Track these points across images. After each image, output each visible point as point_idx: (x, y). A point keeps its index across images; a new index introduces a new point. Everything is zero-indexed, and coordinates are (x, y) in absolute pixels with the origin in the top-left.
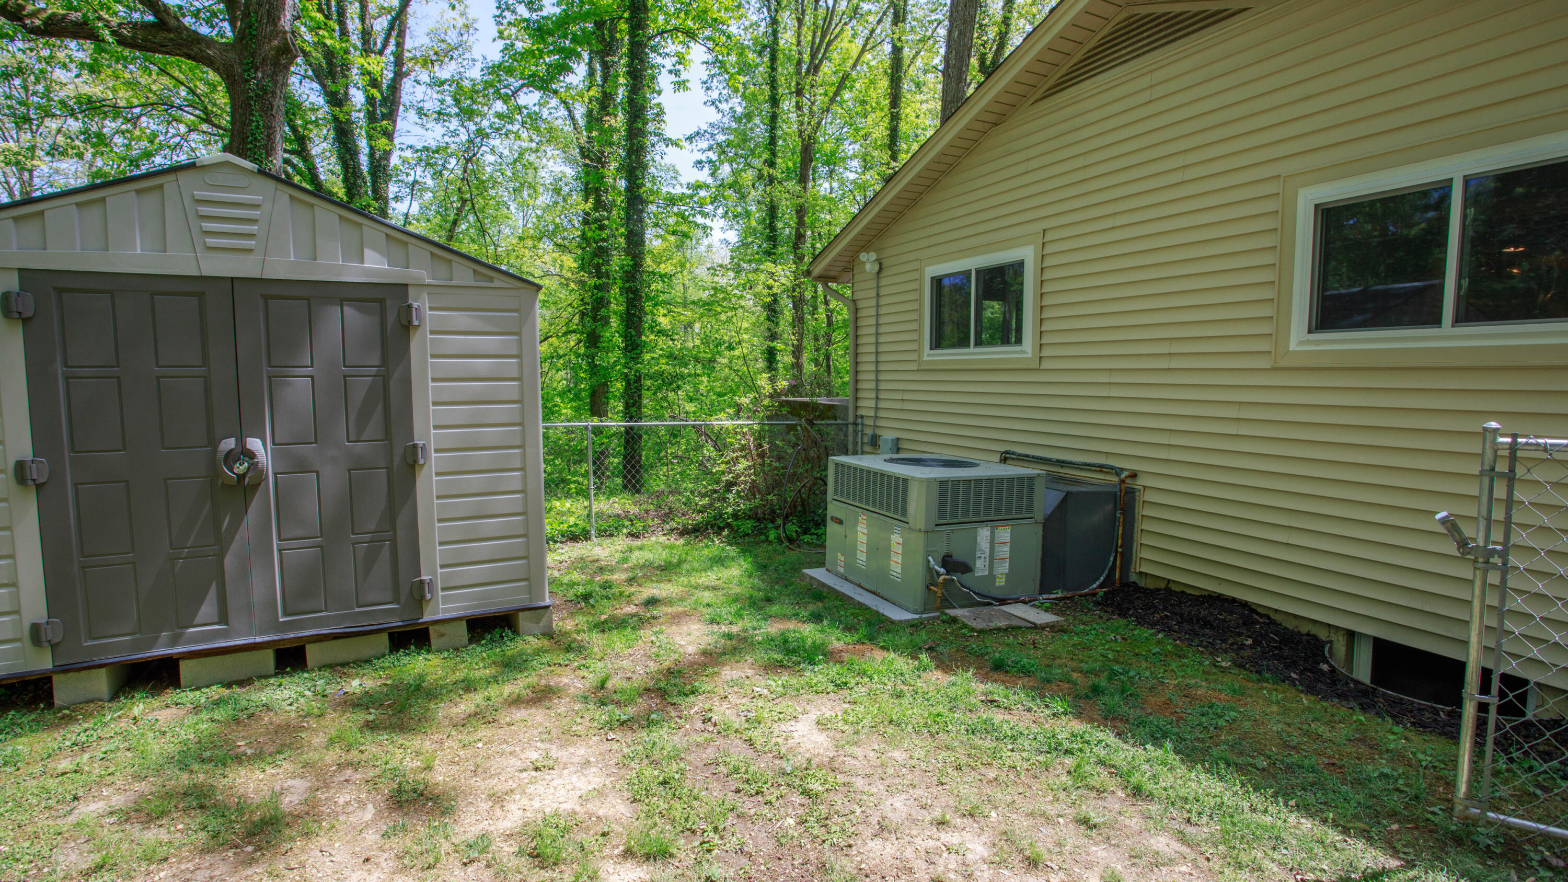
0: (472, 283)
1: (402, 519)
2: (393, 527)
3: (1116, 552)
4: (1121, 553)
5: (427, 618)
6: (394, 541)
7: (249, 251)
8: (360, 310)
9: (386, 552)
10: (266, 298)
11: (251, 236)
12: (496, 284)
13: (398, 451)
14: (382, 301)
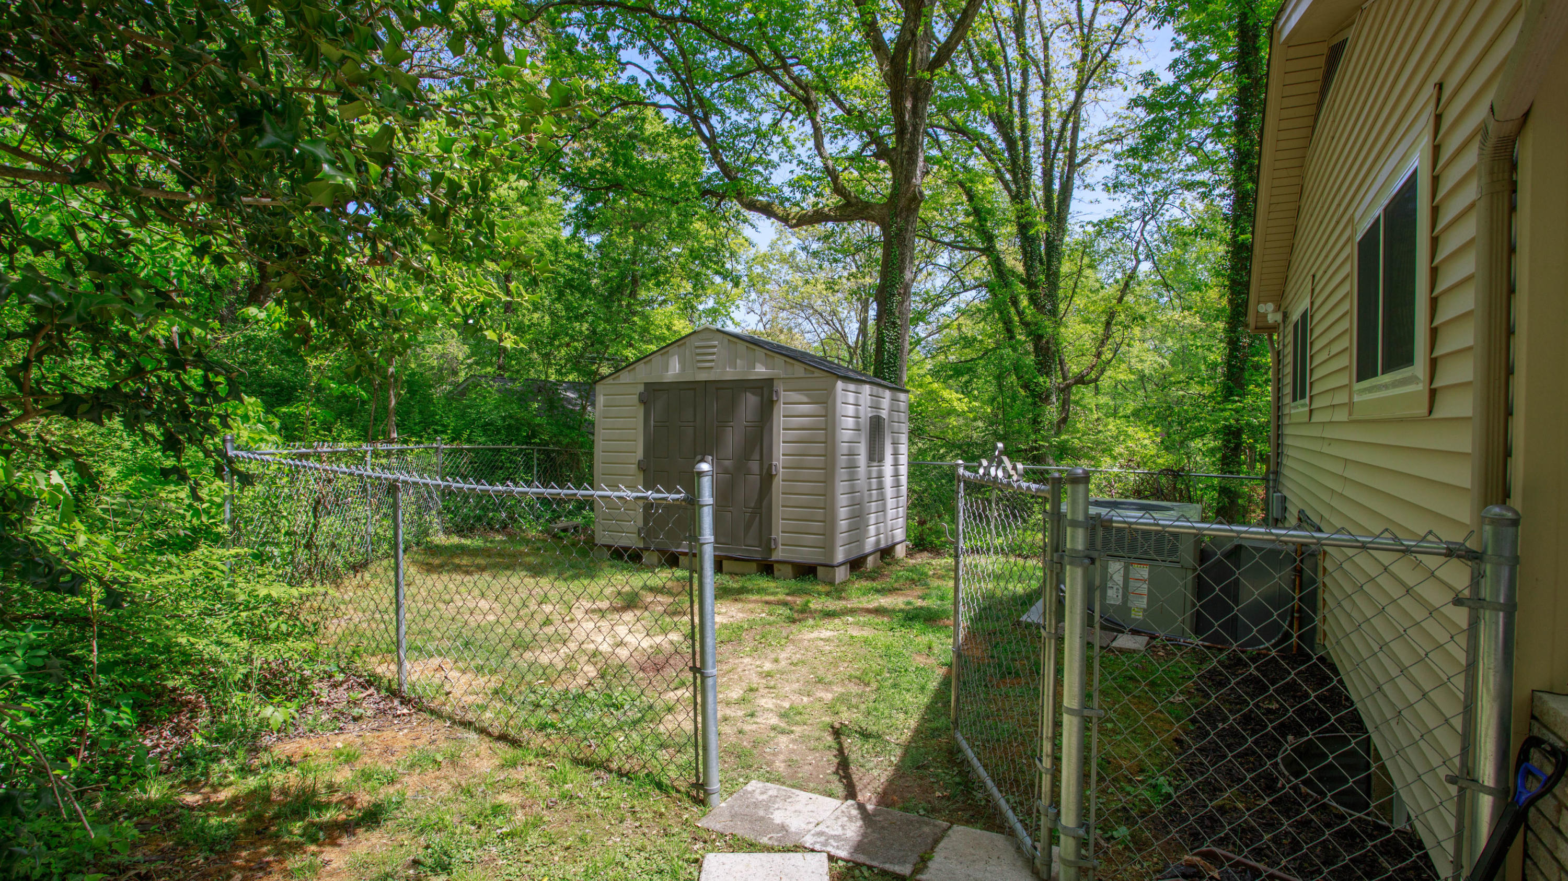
0: (802, 375)
1: (765, 503)
2: (761, 507)
3: (1293, 617)
4: (1298, 618)
5: (773, 558)
6: (761, 514)
7: (711, 368)
8: (753, 394)
9: (757, 519)
10: (717, 389)
11: (713, 354)
12: (816, 375)
13: (765, 467)
14: (762, 388)
